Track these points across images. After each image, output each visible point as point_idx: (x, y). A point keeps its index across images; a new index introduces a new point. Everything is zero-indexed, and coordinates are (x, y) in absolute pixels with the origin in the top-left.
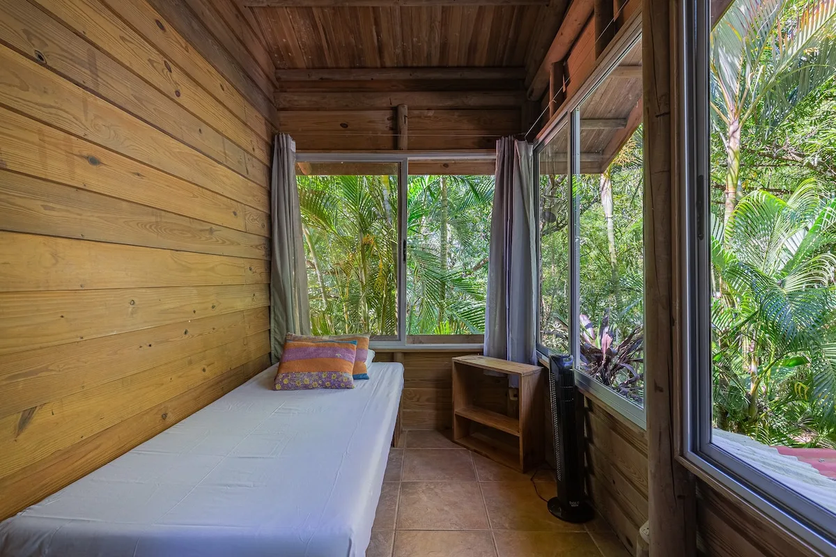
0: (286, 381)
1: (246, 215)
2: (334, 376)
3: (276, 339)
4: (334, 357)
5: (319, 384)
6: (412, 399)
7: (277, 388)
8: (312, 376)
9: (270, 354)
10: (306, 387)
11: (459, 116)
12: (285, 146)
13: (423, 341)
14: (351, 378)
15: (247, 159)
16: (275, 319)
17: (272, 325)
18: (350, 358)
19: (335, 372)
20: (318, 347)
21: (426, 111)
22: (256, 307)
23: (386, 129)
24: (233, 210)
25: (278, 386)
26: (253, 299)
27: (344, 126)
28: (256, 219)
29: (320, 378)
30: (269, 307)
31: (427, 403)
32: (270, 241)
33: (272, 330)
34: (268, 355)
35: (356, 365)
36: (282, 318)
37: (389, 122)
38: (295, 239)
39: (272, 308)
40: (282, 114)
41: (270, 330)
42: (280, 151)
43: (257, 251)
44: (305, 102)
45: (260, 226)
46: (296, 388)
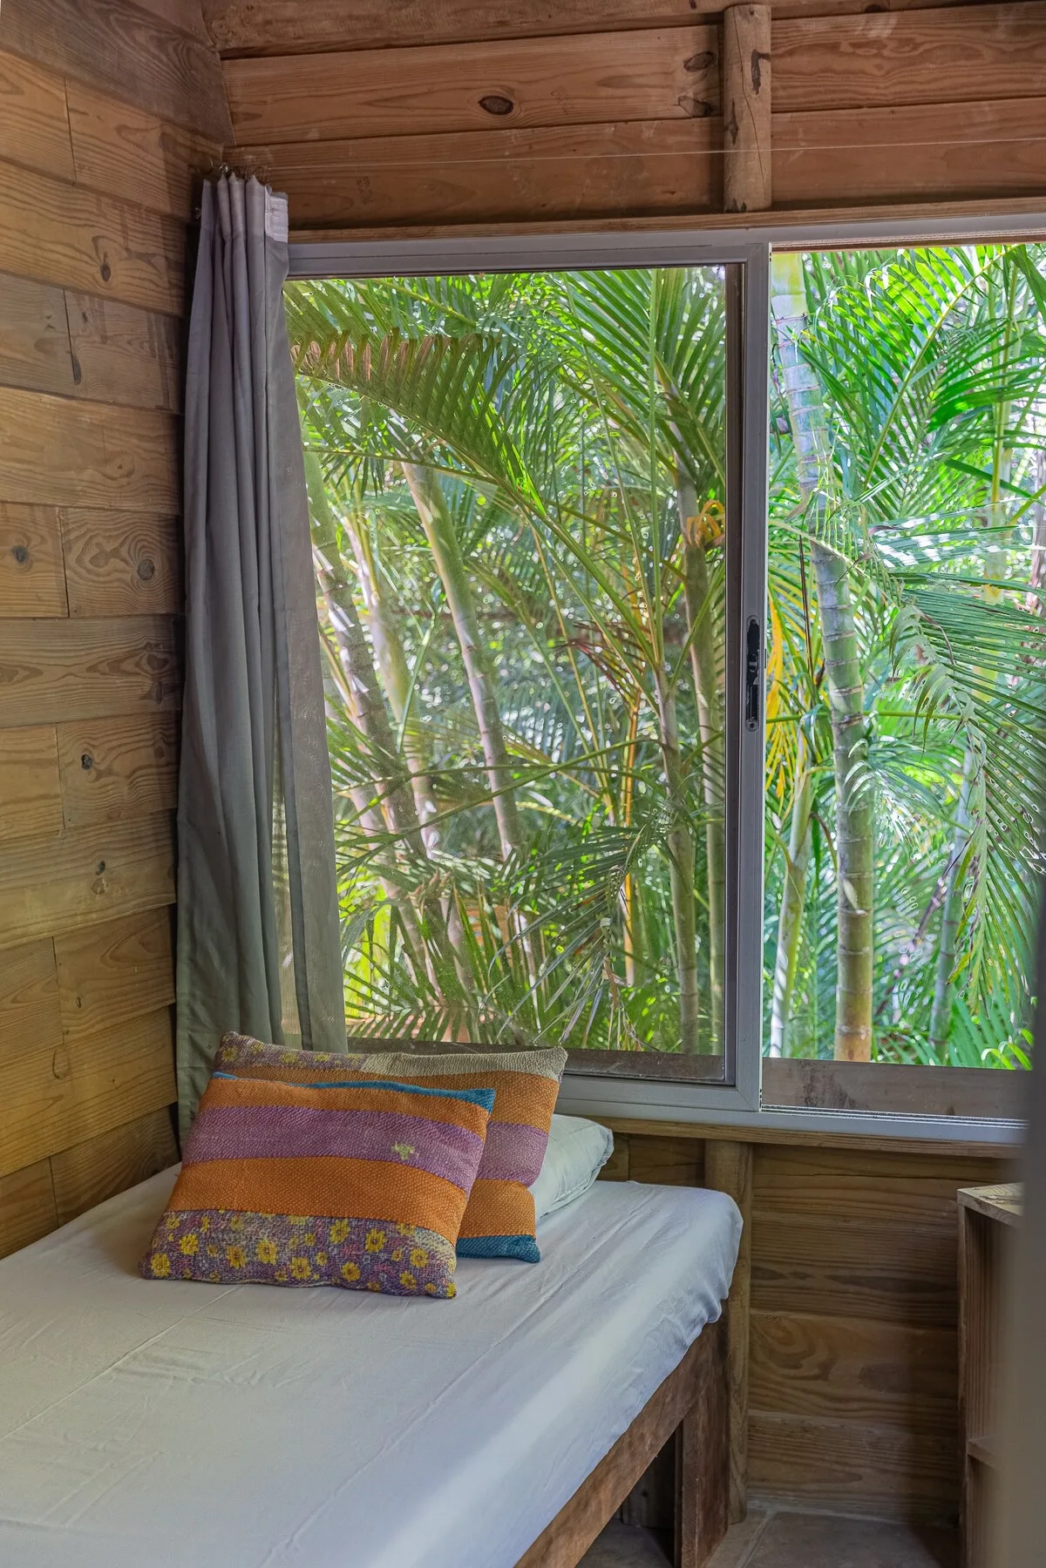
0: (189, 1244)
1: (67, 548)
2: (376, 1239)
3: (194, 1044)
4: (384, 1158)
5: (316, 1268)
6: (793, 1362)
7: (156, 1272)
8: (289, 1230)
9: (174, 1109)
10: (266, 1276)
11: (1019, 30)
12: (240, 227)
13: (852, 1093)
14: (446, 1250)
15: (75, 319)
16: (193, 961)
17: (184, 986)
18: (452, 1168)
19: (382, 1224)
20: (328, 1113)
21: (862, 18)
22: (112, 914)
23: (680, 111)
24: (13, 541)
25: (160, 1264)
26: (97, 883)
27: (499, 105)
28: (115, 553)
29: (321, 1243)
30: (173, 909)
31: (862, 1391)
32: (177, 626)
33: (183, 1010)
34: (166, 1113)
35: (480, 1196)
36: (224, 960)
37: (692, 77)
38: (279, 618)
39: (183, 916)
40: (241, 74)
41: (173, 1009)
42: (221, 245)
43: (119, 681)
44: (326, 25)
45: (130, 574)
46: (227, 1276)
